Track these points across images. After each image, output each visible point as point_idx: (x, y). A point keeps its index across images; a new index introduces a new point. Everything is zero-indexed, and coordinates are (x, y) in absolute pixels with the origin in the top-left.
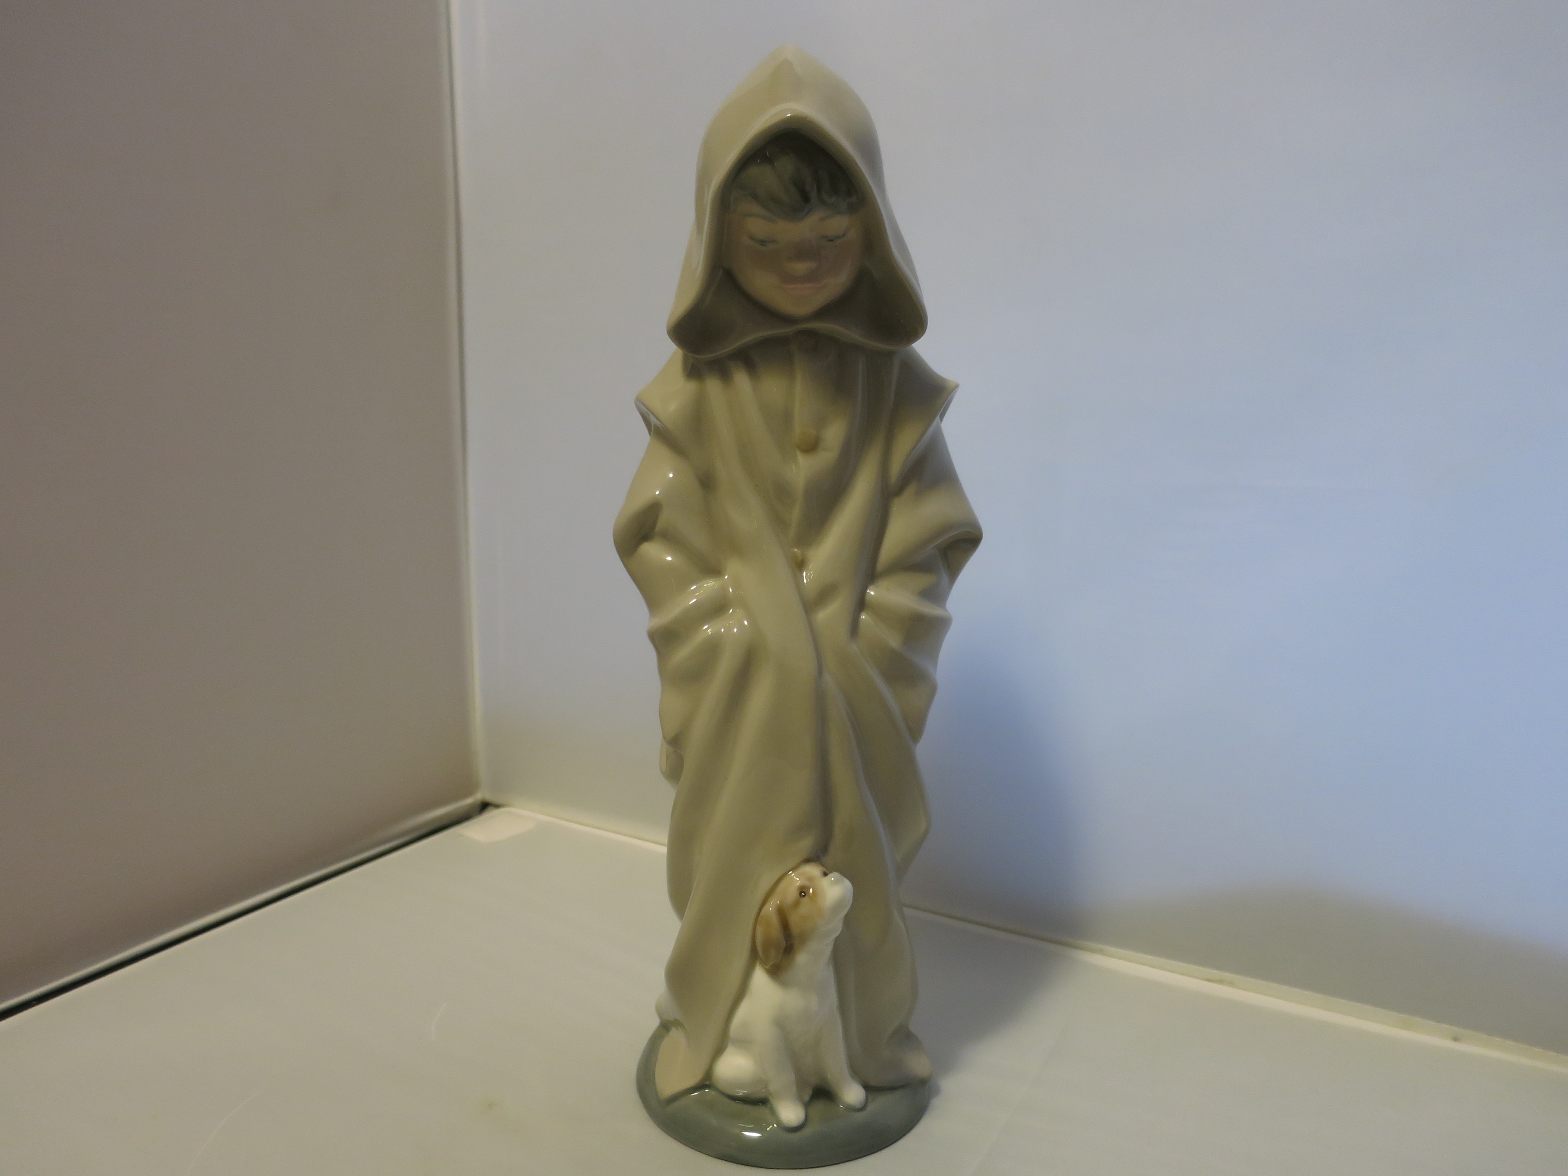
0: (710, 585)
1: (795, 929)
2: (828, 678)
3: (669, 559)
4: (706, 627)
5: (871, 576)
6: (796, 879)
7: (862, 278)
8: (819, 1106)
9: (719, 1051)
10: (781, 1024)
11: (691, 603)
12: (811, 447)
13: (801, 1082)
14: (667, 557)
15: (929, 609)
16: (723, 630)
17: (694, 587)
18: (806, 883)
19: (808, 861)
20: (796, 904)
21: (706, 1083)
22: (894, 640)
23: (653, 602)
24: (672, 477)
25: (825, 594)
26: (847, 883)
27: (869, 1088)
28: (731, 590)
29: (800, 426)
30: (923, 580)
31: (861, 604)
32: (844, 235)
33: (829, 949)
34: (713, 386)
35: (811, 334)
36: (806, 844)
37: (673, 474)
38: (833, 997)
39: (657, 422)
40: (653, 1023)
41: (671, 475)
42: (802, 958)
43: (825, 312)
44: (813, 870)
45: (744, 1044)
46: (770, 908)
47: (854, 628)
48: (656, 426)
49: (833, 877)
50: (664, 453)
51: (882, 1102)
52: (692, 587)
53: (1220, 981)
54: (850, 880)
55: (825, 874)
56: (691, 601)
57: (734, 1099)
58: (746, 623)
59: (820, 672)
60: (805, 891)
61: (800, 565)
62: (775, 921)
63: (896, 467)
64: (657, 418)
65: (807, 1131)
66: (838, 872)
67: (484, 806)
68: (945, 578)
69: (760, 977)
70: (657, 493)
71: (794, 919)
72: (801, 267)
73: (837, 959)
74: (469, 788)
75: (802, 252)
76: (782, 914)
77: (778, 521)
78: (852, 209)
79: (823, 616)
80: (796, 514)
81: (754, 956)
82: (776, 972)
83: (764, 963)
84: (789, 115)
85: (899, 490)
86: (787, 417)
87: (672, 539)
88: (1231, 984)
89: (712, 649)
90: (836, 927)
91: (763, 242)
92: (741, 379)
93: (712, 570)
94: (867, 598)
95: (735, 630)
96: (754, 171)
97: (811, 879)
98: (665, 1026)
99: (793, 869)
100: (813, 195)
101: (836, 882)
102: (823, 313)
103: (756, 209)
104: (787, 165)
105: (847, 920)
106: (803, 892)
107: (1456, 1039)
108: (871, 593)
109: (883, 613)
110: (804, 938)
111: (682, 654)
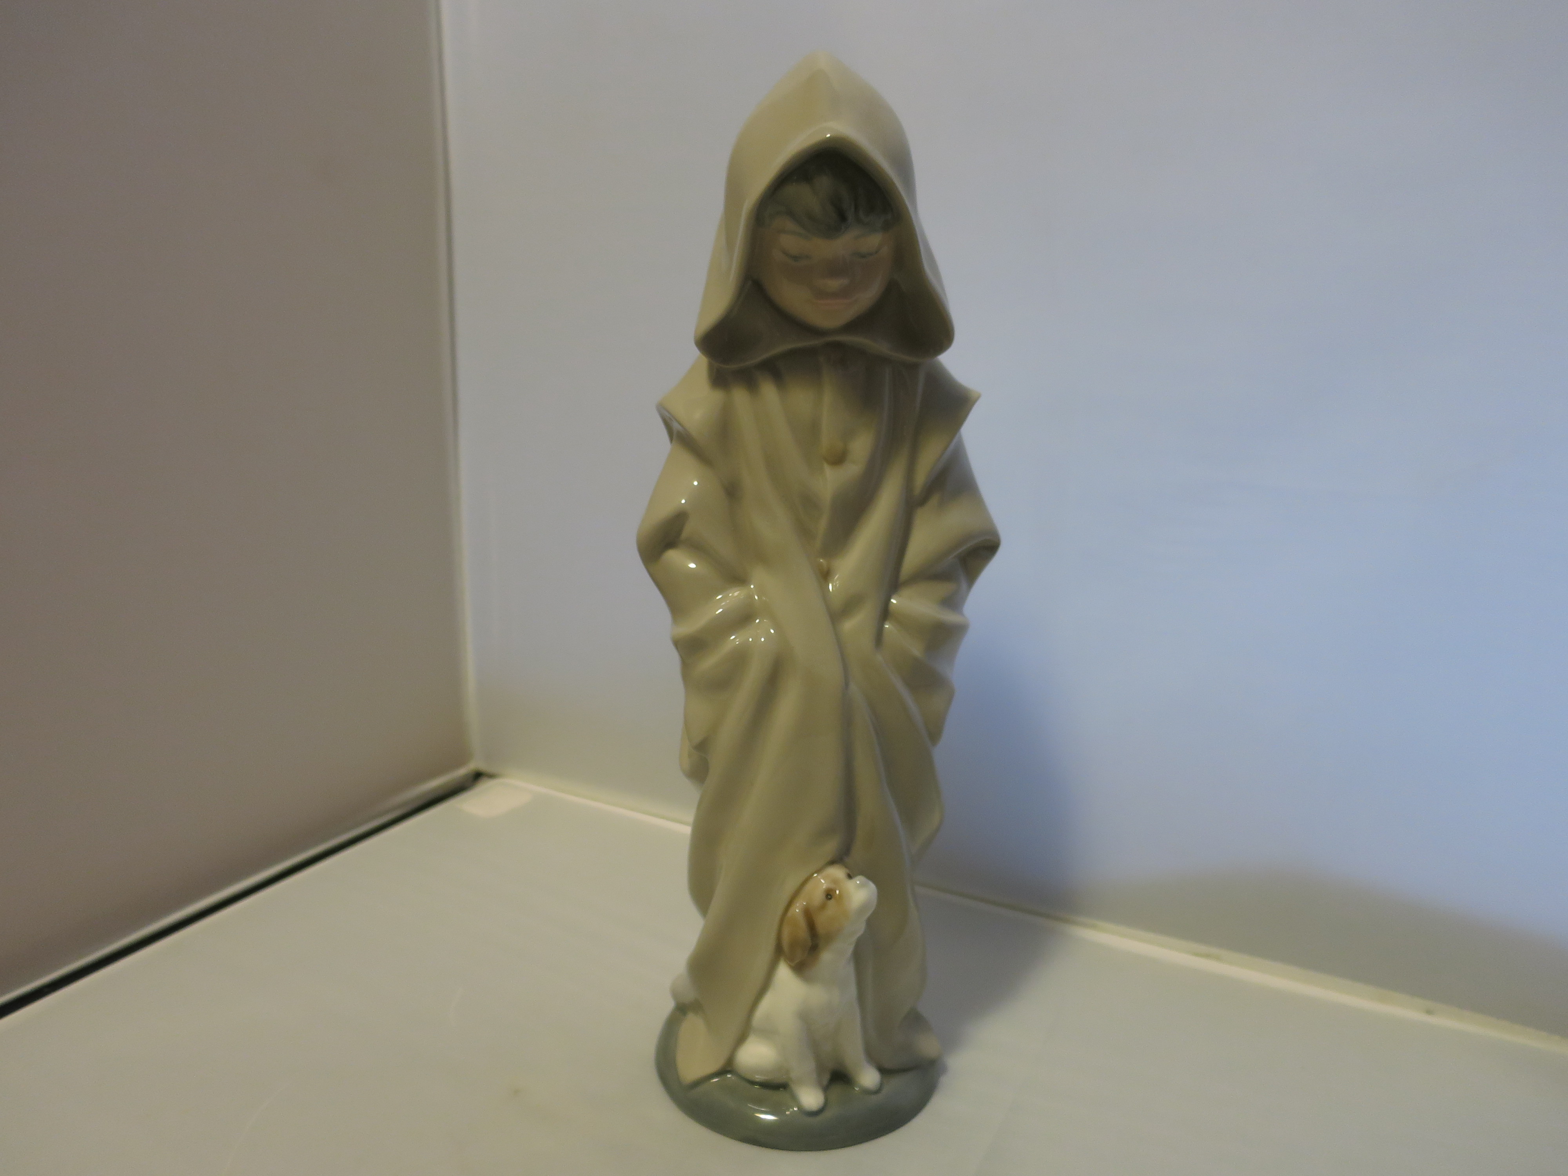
0: (736, 594)
1: (821, 929)
2: (853, 687)
3: (692, 566)
4: (733, 637)
5: (894, 585)
6: (822, 882)
7: (891, 290)
8: (837, 1090)
9: (741, 1039)
10: (805, 1017)
11: (717, 613)
12: (838, 459)
13: (820, 1067)
14: (689, 563)
15: (949, 617)
16: (750, 640)
17: (720, 597)
18: (832, 886)
19: (832, 863)
20: (823, 907)
21: (728, 1068)
22: (916, 649)
23: (677, 609)
24: (698, 485)
25: (849, 606)
26: (872, 886)
27: (884, 1071)
28: (756, 597)
29: (828, 438)
30: (942, 589)
31: (885, 613)
32: (876, 252)
33: (850, 949)
34: (740, 396)
35: (838, 346)
36: (831, 846)
37: (698, 482)
38: (853, 990)
39: (680, 428)
40: (668, 1006)
41: (696, 483)
42: (826, 956)
43: (854, 326)
44: (837, 872)
45: (768, 1033)
46: (797, 909)
47: (879, 637)
48: (679, 433)
49: (858, 880)
50: (687, 460)
51: (896, 1083)
52: (718, 596)
53: (1208, 956)
54: (874, 882)
55: (850, 877)
56: (717, 611)
57: (753, 1083)
58: (772, 631)
59: (847, 684)
60: (831, 893)
61: (825, 575)
62: (802, 923)
63: (921, 478)
64: (680, 424)
65: (828, 1114)
66: (862, 875)
67: (478, 776)
68: (964, 585)
69: (784, 973)
70: (683, 501)
71: (821, 921)
72: (834, 284)
73: (858, 957)
74: (462, 758)
75: (835, 269)
76: (809, 916)
77: (804, 532)
78: (886, 227)
79: (849, 625)
80: (822, 525)
81: (779, 952)
82: (800, 968)
83: (790, 960)
84: (828, 136)
85: (923, 500)
86: (814, 428)
87: (698, 549)
88: (1218, 958)
89: (740, 658)
90: (860, 928)
91: (796, 258)
92: (769, 391)
93: (738, 579)
94: (891, 608)
95: (763, 640)
96: (791, 190)
97: (836, 881)
98: (682, 1010)
99: (818, 871)
100: (850, 215)
101: (862, 885)
102: (852, 327)
103: (790, 225)
104: (825, 183)
105: (870, 922)
106: (829, 895)
107: (1429, 1012)
108: (893, 601)
109: (907, 623)
110: (830, 938)
111: (709, 663)
